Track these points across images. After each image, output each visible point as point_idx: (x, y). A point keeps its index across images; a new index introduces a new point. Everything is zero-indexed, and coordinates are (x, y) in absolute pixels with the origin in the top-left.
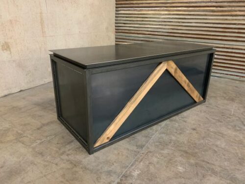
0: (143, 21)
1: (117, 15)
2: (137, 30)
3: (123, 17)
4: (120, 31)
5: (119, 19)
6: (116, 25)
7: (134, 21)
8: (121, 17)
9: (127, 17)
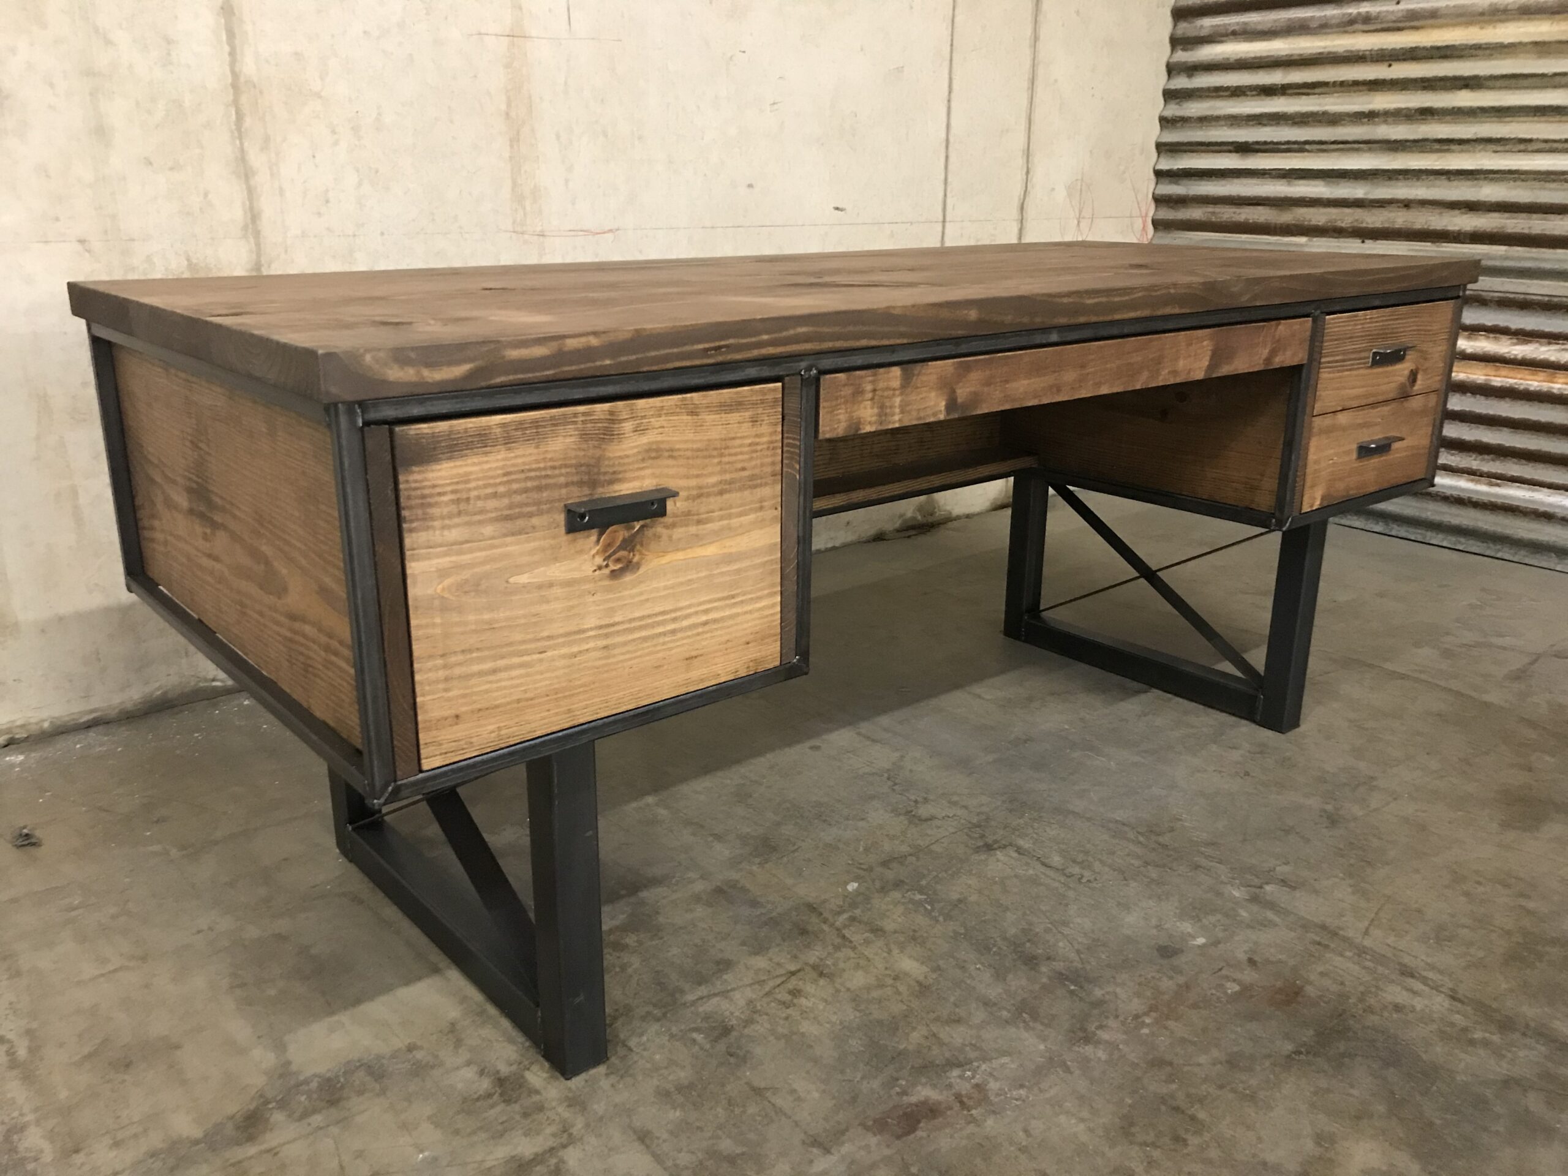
0: (1426, 113)
1: (1181, 82)
2: (1358, 204)
3: (1237, 92)
4: (1196, 213)
5: (1194, 108)
6: (1166, 164)
7: (1333, 119)
8: (1217, 92)
9: (1268, 91)
